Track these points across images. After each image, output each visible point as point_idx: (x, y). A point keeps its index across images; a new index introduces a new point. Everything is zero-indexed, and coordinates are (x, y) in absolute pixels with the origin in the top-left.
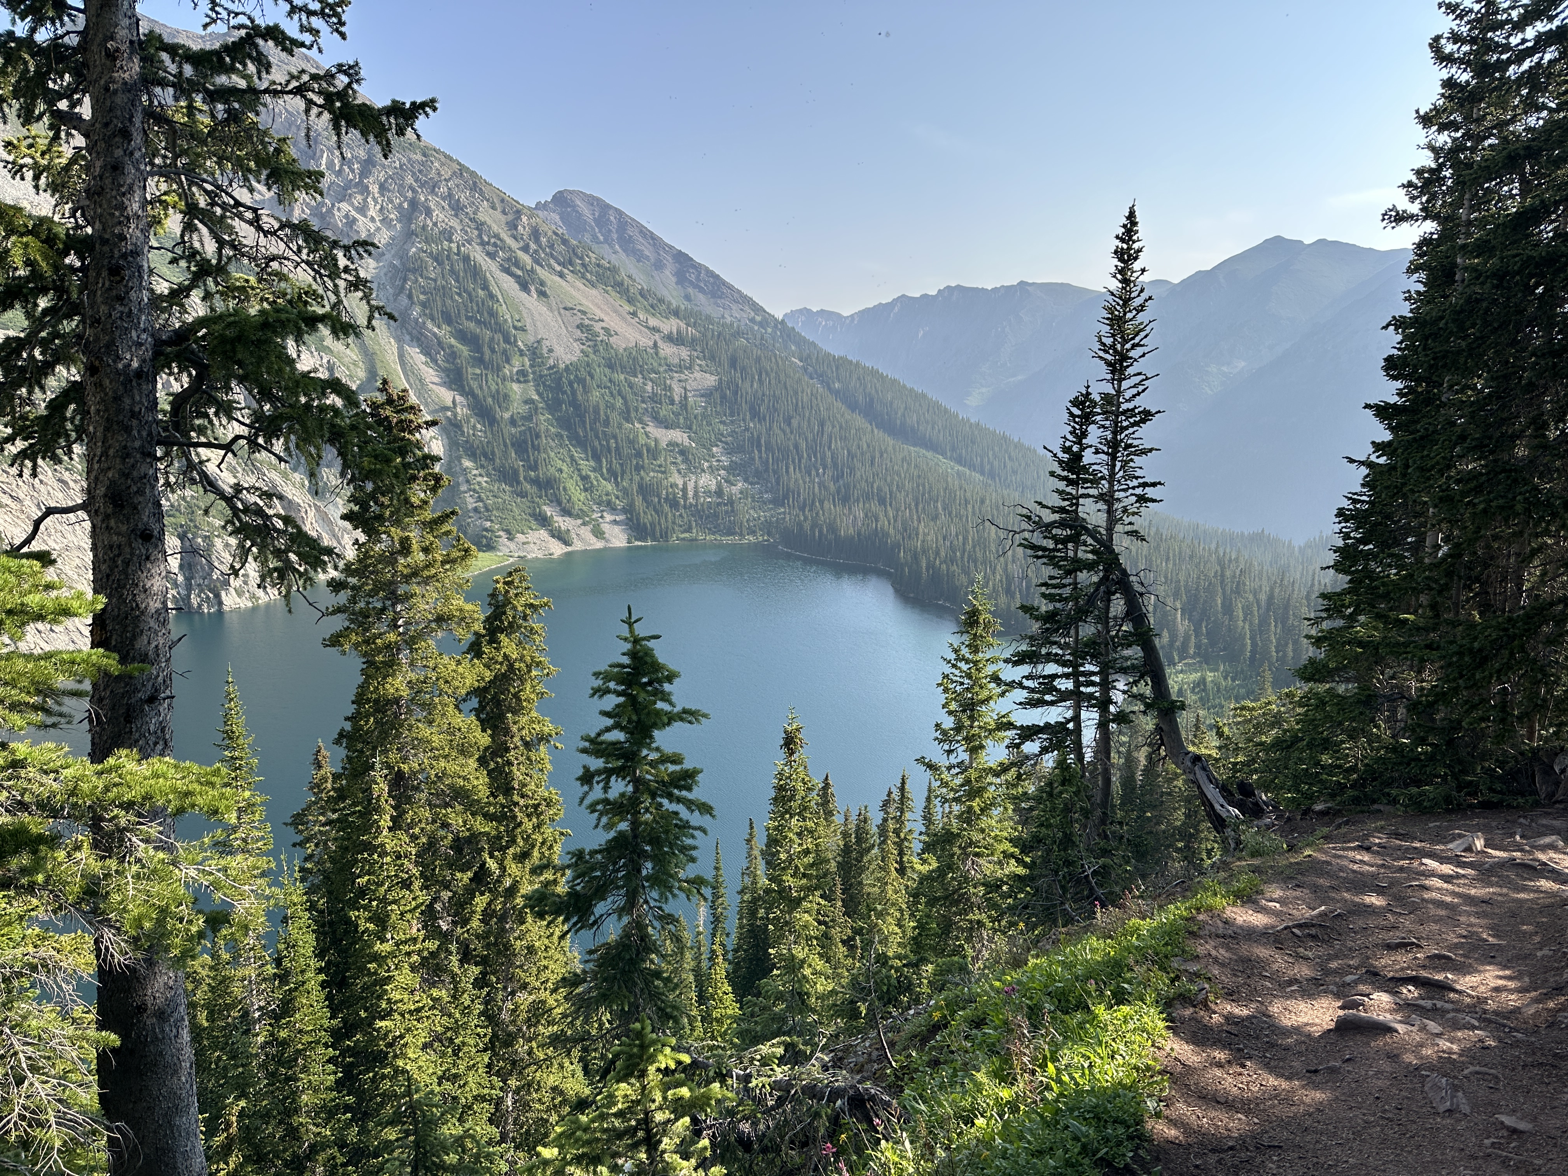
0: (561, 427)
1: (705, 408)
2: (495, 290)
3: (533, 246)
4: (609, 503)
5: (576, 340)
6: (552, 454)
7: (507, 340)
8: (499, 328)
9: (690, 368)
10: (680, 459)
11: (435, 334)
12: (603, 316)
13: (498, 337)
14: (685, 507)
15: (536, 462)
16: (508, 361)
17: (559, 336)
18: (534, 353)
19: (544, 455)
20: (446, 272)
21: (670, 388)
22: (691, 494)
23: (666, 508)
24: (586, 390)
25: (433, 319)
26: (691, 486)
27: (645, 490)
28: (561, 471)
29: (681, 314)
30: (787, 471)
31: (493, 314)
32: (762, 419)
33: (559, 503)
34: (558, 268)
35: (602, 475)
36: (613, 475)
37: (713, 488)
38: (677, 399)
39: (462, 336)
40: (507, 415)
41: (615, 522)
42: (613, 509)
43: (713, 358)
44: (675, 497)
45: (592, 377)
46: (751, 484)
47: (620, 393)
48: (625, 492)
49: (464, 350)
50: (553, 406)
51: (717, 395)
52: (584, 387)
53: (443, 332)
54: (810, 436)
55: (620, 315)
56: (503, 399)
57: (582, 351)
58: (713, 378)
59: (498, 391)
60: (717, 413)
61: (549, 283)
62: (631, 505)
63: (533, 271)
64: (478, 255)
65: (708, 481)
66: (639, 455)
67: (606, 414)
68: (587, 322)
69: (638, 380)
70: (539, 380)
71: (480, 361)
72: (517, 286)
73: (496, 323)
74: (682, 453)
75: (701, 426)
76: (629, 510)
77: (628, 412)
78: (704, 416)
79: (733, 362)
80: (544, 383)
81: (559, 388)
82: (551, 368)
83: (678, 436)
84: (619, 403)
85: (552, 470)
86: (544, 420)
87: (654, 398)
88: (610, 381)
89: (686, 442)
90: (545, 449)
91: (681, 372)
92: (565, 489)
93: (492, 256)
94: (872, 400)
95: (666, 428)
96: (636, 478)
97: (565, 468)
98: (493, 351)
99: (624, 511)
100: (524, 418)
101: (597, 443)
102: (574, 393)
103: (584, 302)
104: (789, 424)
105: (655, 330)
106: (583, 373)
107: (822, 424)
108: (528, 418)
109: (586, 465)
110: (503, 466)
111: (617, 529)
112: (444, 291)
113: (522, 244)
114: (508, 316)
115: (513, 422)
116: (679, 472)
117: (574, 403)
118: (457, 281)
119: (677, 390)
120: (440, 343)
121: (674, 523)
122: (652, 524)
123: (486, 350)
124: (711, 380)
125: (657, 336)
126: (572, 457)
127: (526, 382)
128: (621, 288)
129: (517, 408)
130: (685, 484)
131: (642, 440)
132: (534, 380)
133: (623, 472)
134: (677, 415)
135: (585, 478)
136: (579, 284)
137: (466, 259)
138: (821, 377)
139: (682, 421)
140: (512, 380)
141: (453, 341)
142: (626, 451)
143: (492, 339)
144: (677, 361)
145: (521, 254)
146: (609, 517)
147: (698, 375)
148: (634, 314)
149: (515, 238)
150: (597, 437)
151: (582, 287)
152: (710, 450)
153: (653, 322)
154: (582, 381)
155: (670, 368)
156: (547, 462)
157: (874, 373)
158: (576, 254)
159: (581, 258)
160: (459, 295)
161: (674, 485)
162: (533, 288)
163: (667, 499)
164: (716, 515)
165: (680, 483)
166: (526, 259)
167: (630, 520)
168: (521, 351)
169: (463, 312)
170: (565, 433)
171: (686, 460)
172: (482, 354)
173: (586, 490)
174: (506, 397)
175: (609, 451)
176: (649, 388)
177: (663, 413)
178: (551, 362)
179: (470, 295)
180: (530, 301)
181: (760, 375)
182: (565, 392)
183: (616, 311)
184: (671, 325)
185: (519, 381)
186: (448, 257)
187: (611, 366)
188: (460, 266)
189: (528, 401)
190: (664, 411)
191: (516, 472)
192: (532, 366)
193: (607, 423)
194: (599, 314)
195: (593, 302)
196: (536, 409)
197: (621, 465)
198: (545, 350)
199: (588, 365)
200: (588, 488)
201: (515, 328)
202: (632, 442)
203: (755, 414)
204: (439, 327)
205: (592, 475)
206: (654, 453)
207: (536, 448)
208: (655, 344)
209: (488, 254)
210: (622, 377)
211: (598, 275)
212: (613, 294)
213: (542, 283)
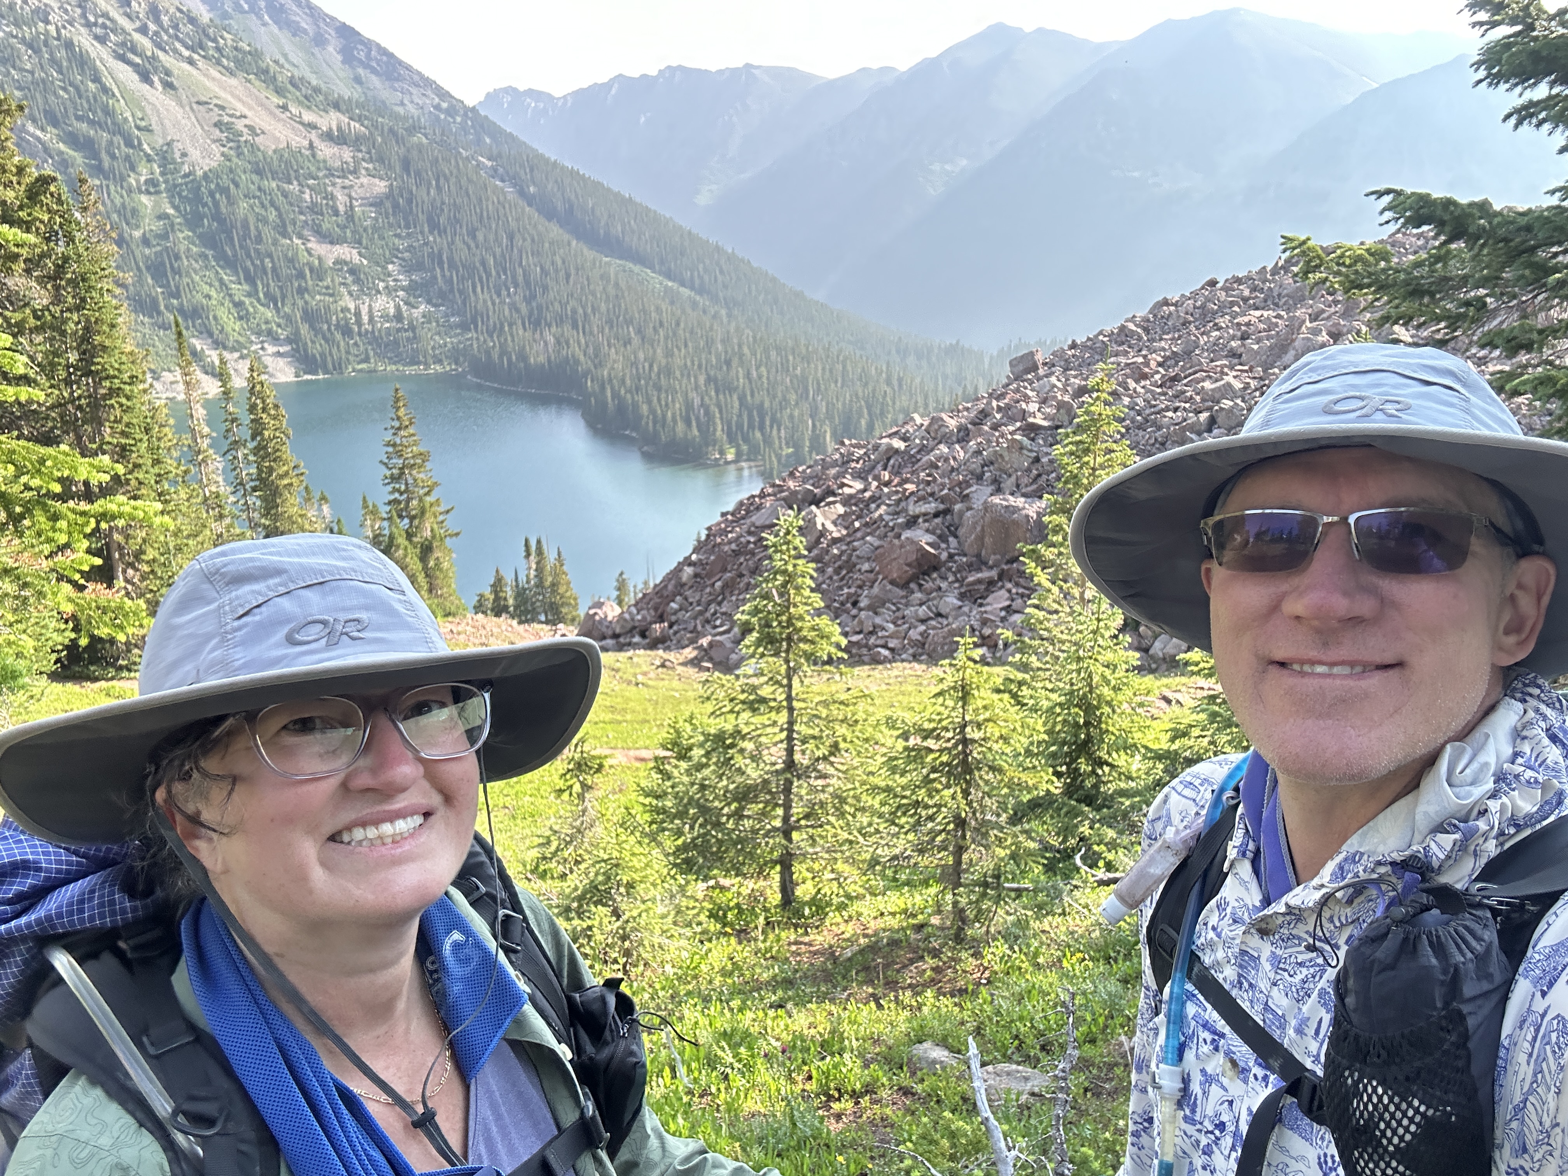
0: (205, 246)
1: (376, 219)
2: (109, 82)
3: (152, 27)
4: (270, 333)
5: (214, 141)
6: (197, 278)
7: (129, 144)
8: (118, 129)
9: (355, 172)
10: (350, 279)
11: (38, 139)
12: (246, 111)
13: (118, 139)
14: (360, 334)
15: (177, 288)
16: (133, 168)
17: (193, 137)
18: (165, 158)
19: (186, 280)
20: (45, 62)
21: (333, 197)
22: (365, 319)
23: (338, 336)
24: (231, 201)
25: (34, 121)
26: (364, 310)
27: (310, 317)
28: (208, 297)
29: (343, 107)
30: (474, 291)
31: (108, 112)
32: (442, 232)
33: (211, 335)
34: (186, 53)
35: (259, 300)
36: (271, 298)
37: (392, 311)
38: (341, 209)
39: (73, 140)
40: (137, 234)
41: (278, 354)
42: (275, 340)
43: (381, 160)
44: (347, 324)
45: (237, 185)
46: (435, 305)
47: (272, 203)
48: (288, 318)
49: (78, 158)
50: (193, 222)
51: (388, 204)
52: (228, 198)
53: (49, 136)
54: (498, 251)
55: (267, 109)
56: (131, 215)
57: (223, 154)
58: (383, 184)
59: (123, 205)
60: (391, 225)
61: (176, 72)
62: (297, 333)
63: (154, 57)
64: (84, 40)
65: (383, 304)
66: (301, 275)
67: (257, 228)
68: (226, 119)
69: (294, 187)
70: (173, 191)
71: (98, 170)
72: (136, 77)
73: (114, 123)
74: (352, 272)
75: (372, 240)
76: (294, 339)
77: (284, 226)
78: (375, 229)
79: (406, 164)
80: (179, 194)
81: (196, 198)
82: (186, 176)
83: (346, 252)
84: (272, 215)
85: (199, 296)
86: (183, 238)
87: (314, 209)
88: (260, 189)
89: (356, 259)
90: (188, 275)
91: (344, 177)
92: (215, 318)
93: (102, 40)
94: (571, 207)
95: (332, 243)
96: (300, 303)
97: (213, 293)
98: (113, 157)
99: (288, 341)
100: (158, 236)
101: (249, 263)
102: (216, 204)
103: (222, 94)
104: (474, 237)
105: (312, 126)
106: (225, 181)
107: (511, 237)
108: (165, 236)
109: (239, 290)
110: (138, 294)
111: (281, 362)
112: (45, 85)
113: (138, 24)
114: (128, 114)
115: (146, 241)
116: (350, 293)
117: (217, 217)
118: (60, 72)
119: (341, 198)
120: (46, 150)
121: (348, 353)
122: (322, 355)
123: (104, 156)
124: (380, 186)
125: (313, 135)
126: (221, 281)
127: (158, 193)
128: (266, 77)
129: (150, 225)
130: (357, 308)
131: (304, 257)
132: (168, 190)
133: (284, 297)
134: (343, 228)
135: (238, 305)
136: (214, 73)
137: (69, 45)
138: (514, 180)
139: (349, 234)
140: (140, 192)
141: (62, 146)
142: (285, 272)
143: (110, 143)
144: (338, 164)
145: (137, 36)
146: (271, 349)
147: (365, 180)
148: (285, 108)
149: (129, 16)
150: (249, 256)
151: (218, 75)
152: (384, 268)
153: (308, 117)
154: (225, 191)
155: (330, 173)
156: (192, 287)
157: (574, 174)
158: (207, 36)
159: (214, 40)
160: (64, 89)
161: (345, 310)
162: (156, 79)
163: (337, 326)
164: (396, 343)
165: (352, 306)
166: (144, 42)
167: (297, 350)
168: (147, 156)
169: (71, 111)
170: (210, 253)
171: (357, 281)
172: (100, 161)
173: (241, 318)
174: (134, 212)
175: (266, 273)
176: (307, 197)
177: (325, 226)
178: (186, 168)
179: (77, 89)
180: (155, 94)
181: (438, 181)
182: (205, 205)
183: (262, 105)
184: (332, 120)
185: (148, 192)
186: (46, 43)
187: (259, 172)
188: (61, 54)
189: (163, 216)
190: (328, 224)
191: (155, 302)
192: (163, 174)
193: (259, 239)
194: (241, 108)
195: (233, 95)
196: (172, 225)
197: (280, 288)
198: (177, 155)
199: (231, 171)
200: (243, 315)
201: (138, 128)
202: (291, 261)
203: (434, 226)
204: (43, 129)
205: (247, 301)
206: (319, 273)
207: (177, 272)
208: (311, 144)
209: (97, 37)
210: (274, 185)
211: (236, 61)
212: (258, 83)
213: (168, 73)
